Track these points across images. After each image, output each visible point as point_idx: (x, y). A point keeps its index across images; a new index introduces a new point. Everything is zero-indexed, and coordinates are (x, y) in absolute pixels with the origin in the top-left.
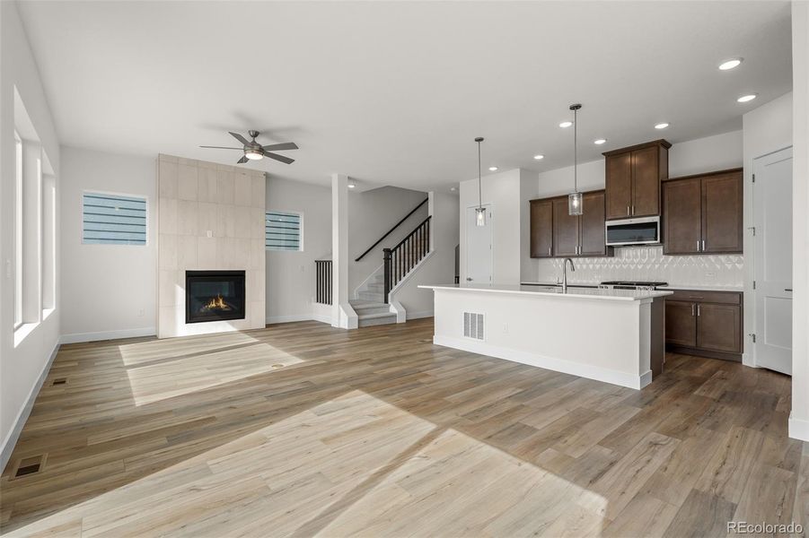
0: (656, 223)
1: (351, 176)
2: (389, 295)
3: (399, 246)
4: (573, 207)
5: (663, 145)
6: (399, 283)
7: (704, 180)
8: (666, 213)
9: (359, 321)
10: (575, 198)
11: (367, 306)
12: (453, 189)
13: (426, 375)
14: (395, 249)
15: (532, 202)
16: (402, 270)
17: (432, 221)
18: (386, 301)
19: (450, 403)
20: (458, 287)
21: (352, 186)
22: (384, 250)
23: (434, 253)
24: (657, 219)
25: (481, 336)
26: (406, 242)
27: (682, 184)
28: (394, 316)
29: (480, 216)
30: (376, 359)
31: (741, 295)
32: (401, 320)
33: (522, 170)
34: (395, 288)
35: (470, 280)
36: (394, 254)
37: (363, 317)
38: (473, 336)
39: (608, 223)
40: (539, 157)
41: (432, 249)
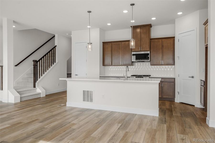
0: (149, 54)
1: (15, 20)
2: (36, 83)
3: (41, 59)
4: (131, 45)
5: (150, 26)
6: (41, 77)
7: (163, 40)
8: (152, 50)
9: (21, 98)
10: (132, 42)
11: (24, 89)
12: (67, 34)
13: (74, 124)
14: (39, 61)
15: (104, 43)
16: (43, 71)
17: (56, 48)
18: (34, 86)
19: (96, 138)
20: (71, 79)
21: (14, 26)
22: (33, 61)
23: (58, 63)
24: (149, 52)
25: (91, 100)
26: (45, 57)
27: (156, 40)
28: (40, 94)
29: (90, 46)
30: (41, 119)
31: (174, 79)
32: (43, 95)
33: (100, 29)
34: (39, 80)
35: (77, 75)
36: (38, 63)
37: (23, 96)
38: (88, 101)
39: (133, 53)
40: (109, 24)
41: (57, 61)
